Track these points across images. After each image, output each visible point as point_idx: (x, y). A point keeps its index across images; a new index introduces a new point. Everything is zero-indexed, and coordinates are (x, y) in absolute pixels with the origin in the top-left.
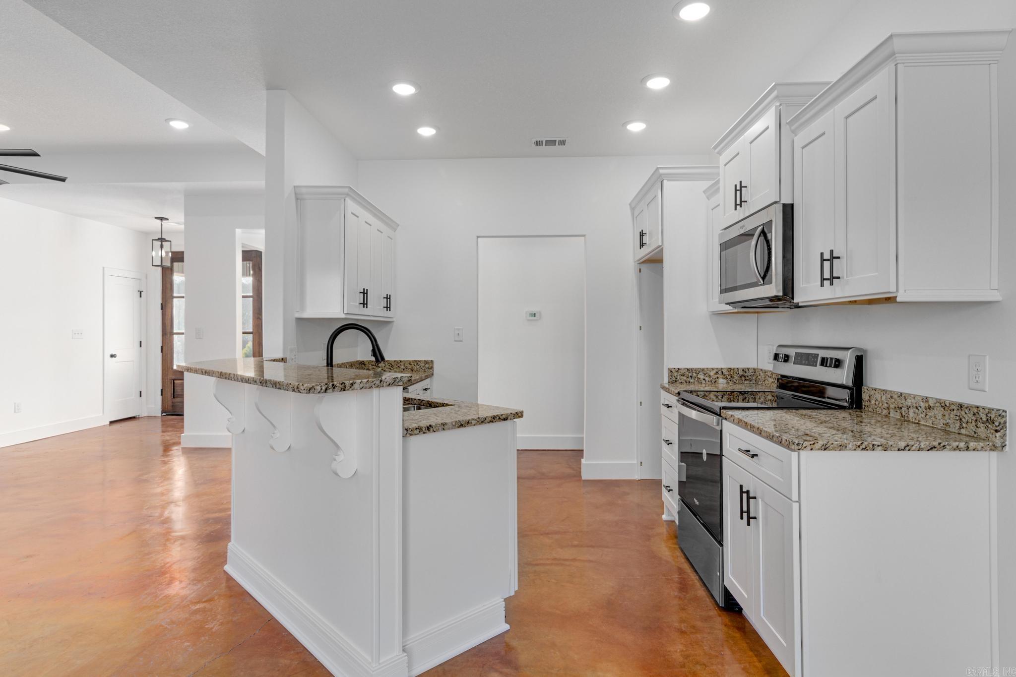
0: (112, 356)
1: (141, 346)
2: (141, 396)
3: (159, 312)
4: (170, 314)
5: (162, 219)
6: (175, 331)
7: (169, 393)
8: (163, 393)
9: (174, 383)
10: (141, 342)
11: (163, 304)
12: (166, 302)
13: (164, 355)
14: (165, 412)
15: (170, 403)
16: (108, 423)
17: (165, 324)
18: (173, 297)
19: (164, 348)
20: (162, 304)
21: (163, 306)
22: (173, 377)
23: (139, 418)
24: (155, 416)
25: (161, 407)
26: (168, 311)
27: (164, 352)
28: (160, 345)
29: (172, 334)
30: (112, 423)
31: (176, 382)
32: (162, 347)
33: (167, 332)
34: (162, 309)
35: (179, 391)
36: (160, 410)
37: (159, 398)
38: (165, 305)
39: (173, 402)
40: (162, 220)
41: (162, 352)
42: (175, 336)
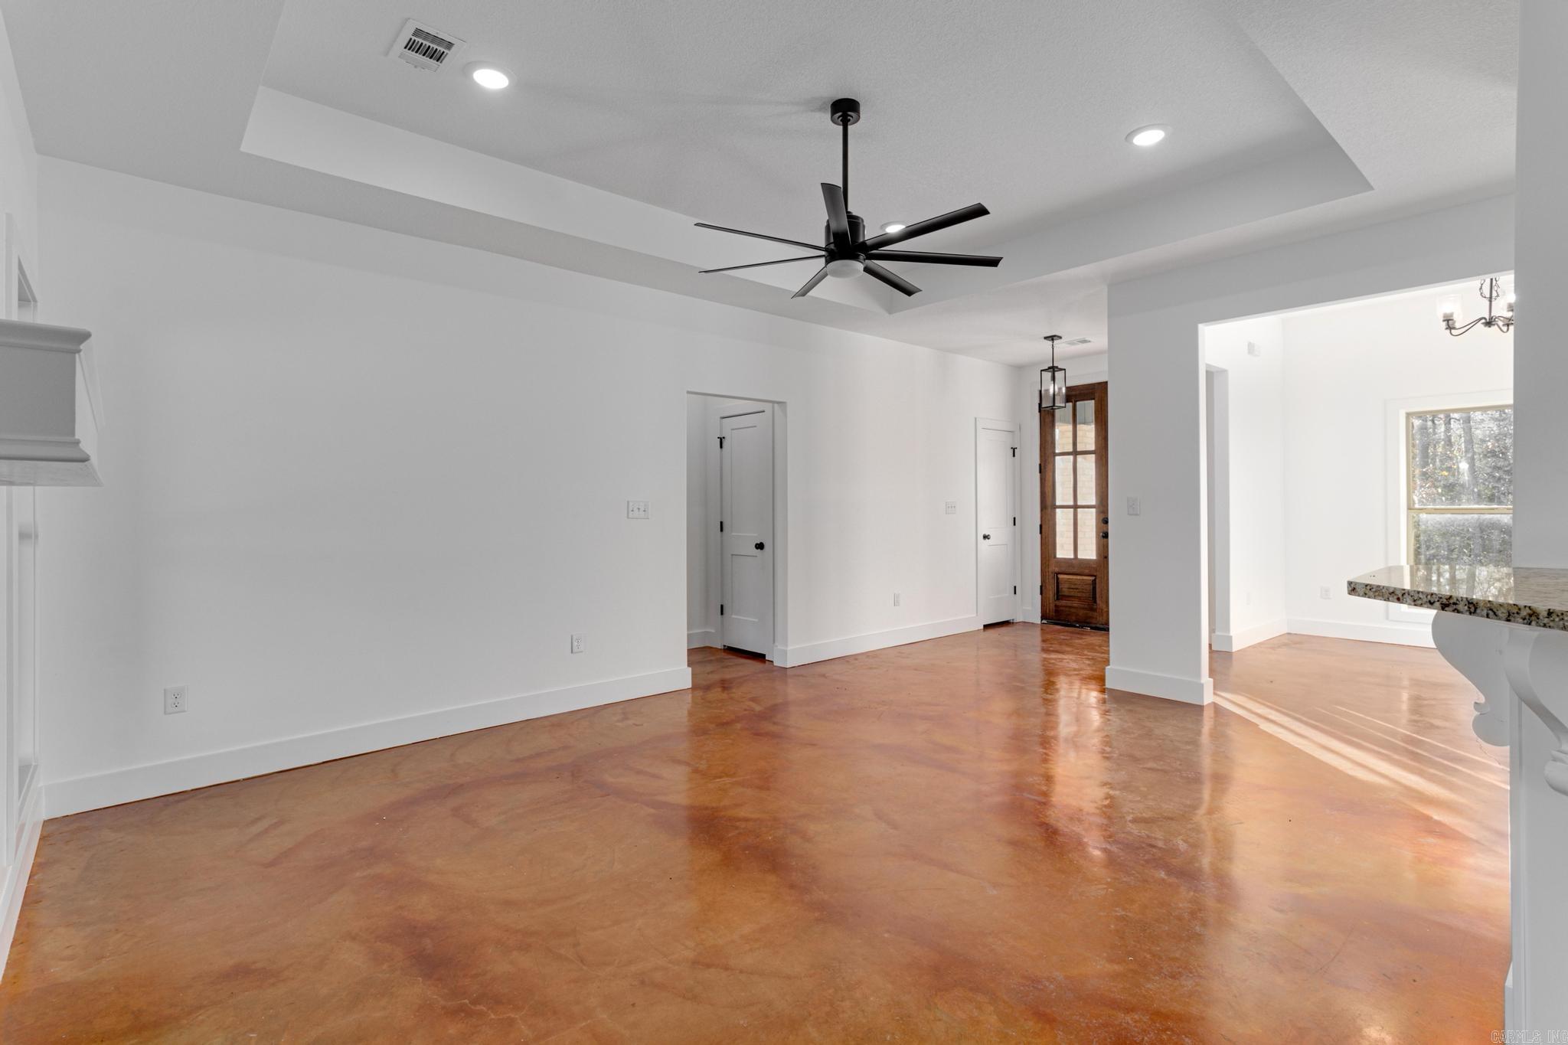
0: (986, 537)
1: (1015, 524)
2: (1015, 593)
3: (1038, 475)
4: (1051, 479)
5: (1052, 338)
6: (1058, 503)
7: (1051, 593)
8: (1044, 592)
9: (1058, 578)
10: (1015, 518)
11: (1042, 466)
12: (1045, 461)
13: (1044, 537)
14: (1046, 619)
15: (1052, 606)
16: (982, 627)
17: (1045, 493)
18: (1055, 455)
19: (1043, 527)
20: (1040, 465)
21: (1042, 468)
22: (1057, 570)
23: (1013, 623)
24: (1033, 623)
25: (1040, 610)
26: (1049, 475)
27: (1043, 533)
28: (1038, 523)
29: (1055, 507)
30: (987, 627)
31: (1060, 576)
32: (1041, 526)
33: (1047, 505)
34: (1040, 472)
35: (1064, 589)
36: (1039, 615)
37: (1038, 597)
38: (1045, 468)
39: (1056, 606)
40: (1053, 340)
41: (1041, 533)
42: (1058, 510)
